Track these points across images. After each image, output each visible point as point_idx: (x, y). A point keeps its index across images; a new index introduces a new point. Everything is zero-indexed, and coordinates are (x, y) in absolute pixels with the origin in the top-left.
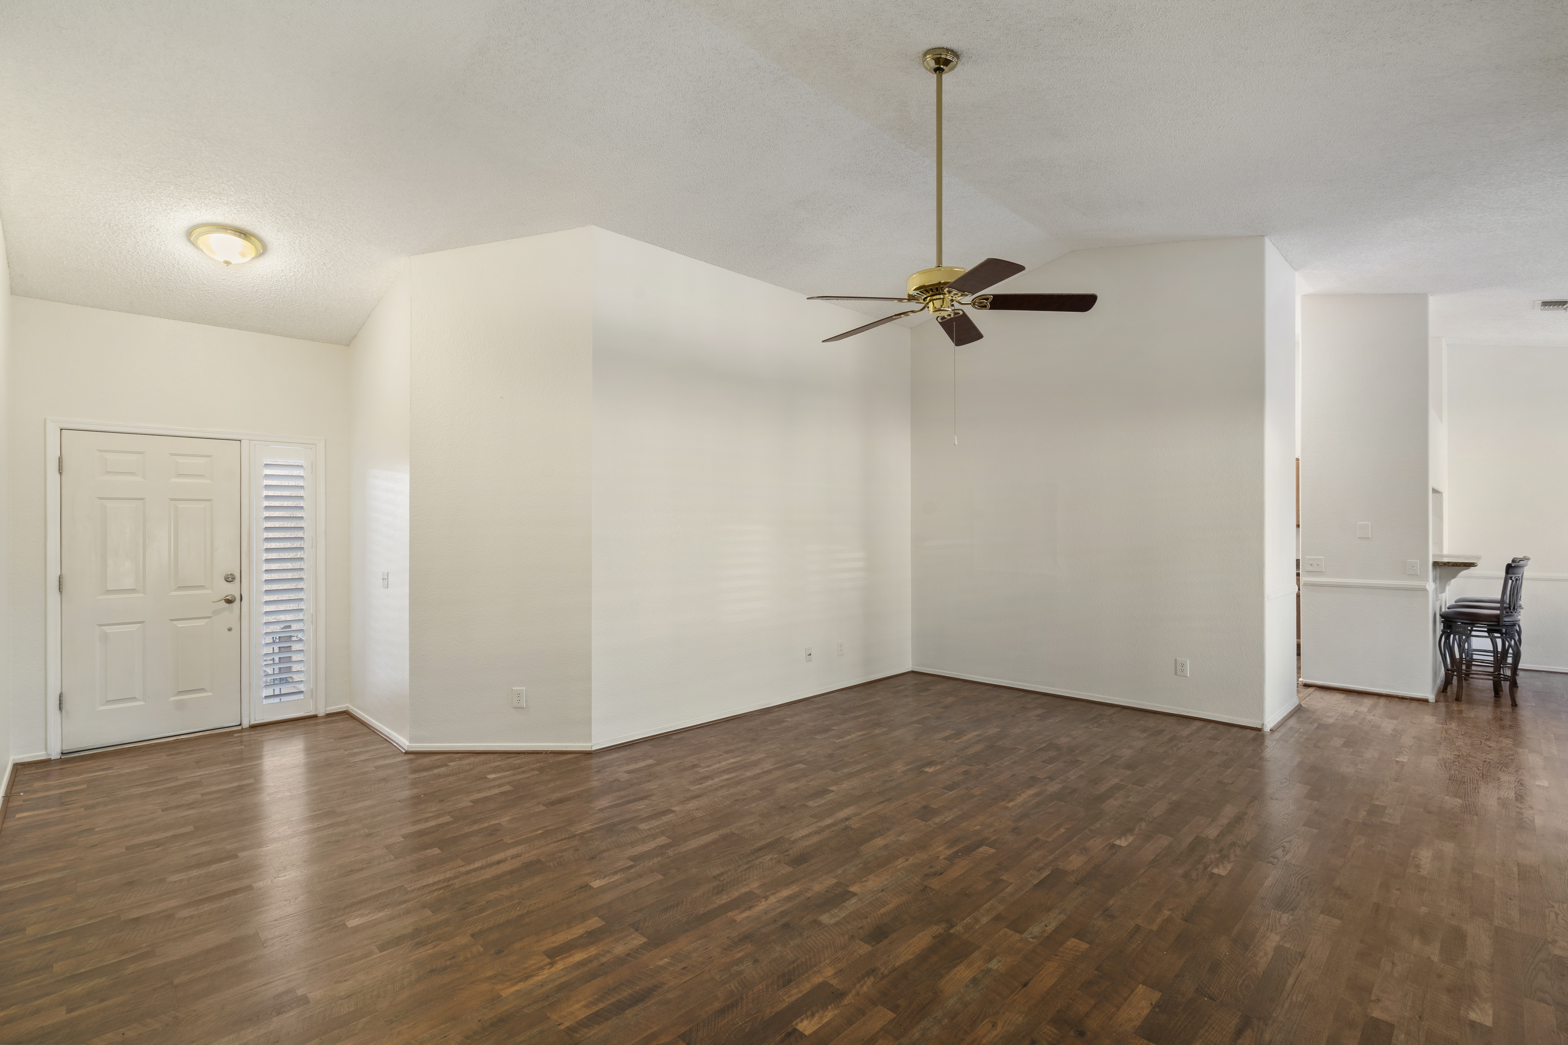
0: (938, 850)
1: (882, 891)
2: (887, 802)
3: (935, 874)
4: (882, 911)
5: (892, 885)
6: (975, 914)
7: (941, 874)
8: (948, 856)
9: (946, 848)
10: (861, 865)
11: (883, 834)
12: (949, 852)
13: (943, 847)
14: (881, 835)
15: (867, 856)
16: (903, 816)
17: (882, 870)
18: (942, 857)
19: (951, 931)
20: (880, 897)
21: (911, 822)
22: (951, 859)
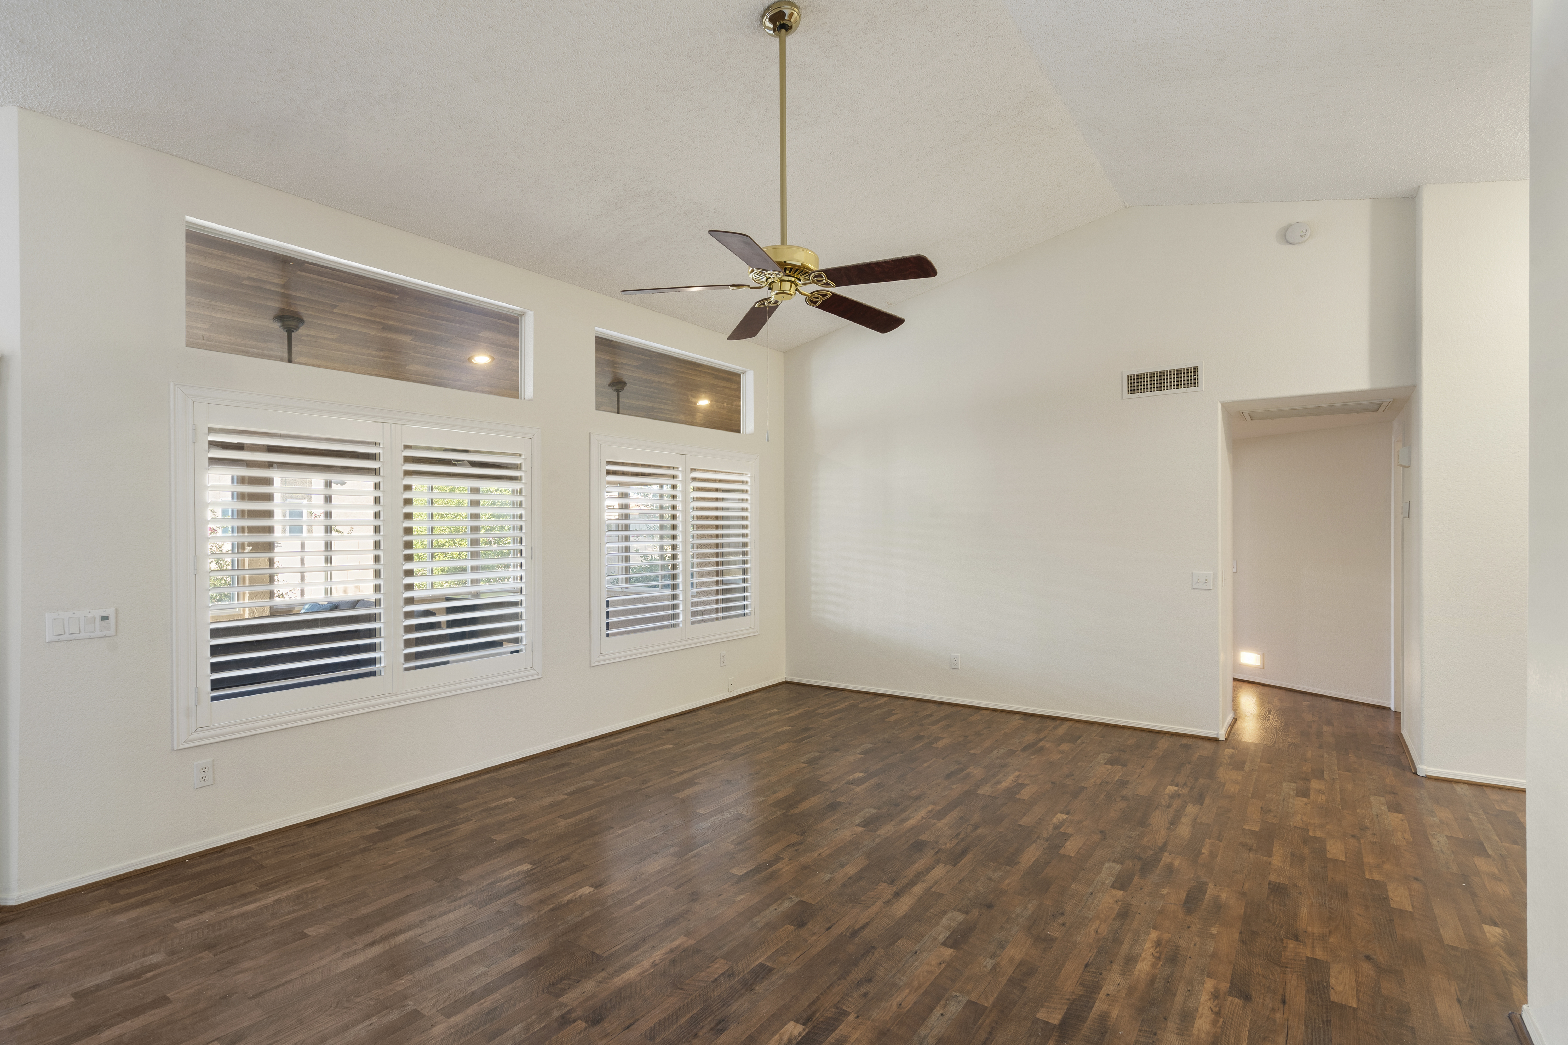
0: (789, 867)
1: (837, 830)
2: (857, 927)
3: (794, 845)
4: (834, 818)
5: (829, 834)
6: (766, 821)
7: (788, 845)
8: (779, 862)
9: (780, 869)
10: (861, 846)
11: (849, 879)
12: (779, 865)
13: (784, 870)
14: (850, 878)
15: (859, 855)
16: (830, 906)
17: (841, 845)
18: (786, 860)
19: (785, 811)
20: (838, 825)
21: (819, 899)
22: (778, 859)
